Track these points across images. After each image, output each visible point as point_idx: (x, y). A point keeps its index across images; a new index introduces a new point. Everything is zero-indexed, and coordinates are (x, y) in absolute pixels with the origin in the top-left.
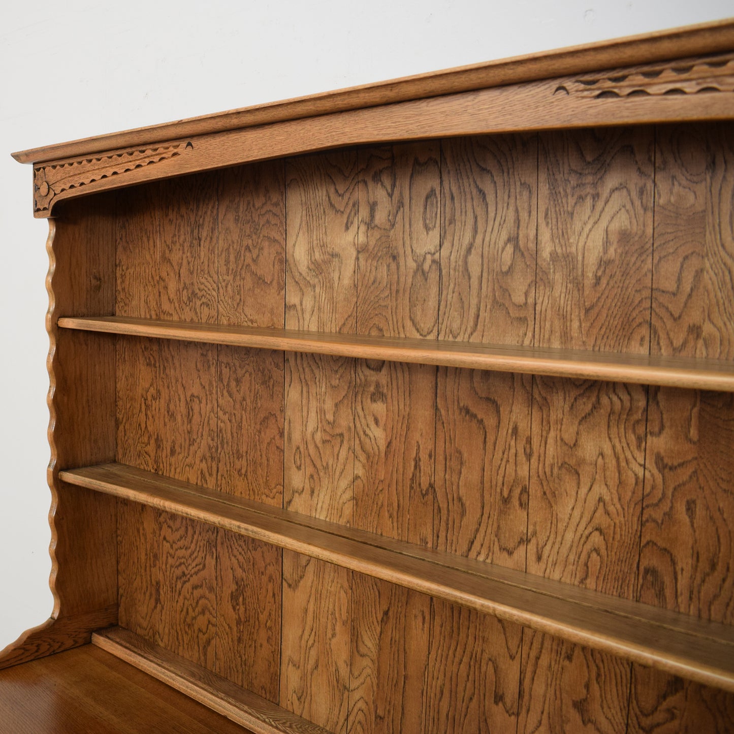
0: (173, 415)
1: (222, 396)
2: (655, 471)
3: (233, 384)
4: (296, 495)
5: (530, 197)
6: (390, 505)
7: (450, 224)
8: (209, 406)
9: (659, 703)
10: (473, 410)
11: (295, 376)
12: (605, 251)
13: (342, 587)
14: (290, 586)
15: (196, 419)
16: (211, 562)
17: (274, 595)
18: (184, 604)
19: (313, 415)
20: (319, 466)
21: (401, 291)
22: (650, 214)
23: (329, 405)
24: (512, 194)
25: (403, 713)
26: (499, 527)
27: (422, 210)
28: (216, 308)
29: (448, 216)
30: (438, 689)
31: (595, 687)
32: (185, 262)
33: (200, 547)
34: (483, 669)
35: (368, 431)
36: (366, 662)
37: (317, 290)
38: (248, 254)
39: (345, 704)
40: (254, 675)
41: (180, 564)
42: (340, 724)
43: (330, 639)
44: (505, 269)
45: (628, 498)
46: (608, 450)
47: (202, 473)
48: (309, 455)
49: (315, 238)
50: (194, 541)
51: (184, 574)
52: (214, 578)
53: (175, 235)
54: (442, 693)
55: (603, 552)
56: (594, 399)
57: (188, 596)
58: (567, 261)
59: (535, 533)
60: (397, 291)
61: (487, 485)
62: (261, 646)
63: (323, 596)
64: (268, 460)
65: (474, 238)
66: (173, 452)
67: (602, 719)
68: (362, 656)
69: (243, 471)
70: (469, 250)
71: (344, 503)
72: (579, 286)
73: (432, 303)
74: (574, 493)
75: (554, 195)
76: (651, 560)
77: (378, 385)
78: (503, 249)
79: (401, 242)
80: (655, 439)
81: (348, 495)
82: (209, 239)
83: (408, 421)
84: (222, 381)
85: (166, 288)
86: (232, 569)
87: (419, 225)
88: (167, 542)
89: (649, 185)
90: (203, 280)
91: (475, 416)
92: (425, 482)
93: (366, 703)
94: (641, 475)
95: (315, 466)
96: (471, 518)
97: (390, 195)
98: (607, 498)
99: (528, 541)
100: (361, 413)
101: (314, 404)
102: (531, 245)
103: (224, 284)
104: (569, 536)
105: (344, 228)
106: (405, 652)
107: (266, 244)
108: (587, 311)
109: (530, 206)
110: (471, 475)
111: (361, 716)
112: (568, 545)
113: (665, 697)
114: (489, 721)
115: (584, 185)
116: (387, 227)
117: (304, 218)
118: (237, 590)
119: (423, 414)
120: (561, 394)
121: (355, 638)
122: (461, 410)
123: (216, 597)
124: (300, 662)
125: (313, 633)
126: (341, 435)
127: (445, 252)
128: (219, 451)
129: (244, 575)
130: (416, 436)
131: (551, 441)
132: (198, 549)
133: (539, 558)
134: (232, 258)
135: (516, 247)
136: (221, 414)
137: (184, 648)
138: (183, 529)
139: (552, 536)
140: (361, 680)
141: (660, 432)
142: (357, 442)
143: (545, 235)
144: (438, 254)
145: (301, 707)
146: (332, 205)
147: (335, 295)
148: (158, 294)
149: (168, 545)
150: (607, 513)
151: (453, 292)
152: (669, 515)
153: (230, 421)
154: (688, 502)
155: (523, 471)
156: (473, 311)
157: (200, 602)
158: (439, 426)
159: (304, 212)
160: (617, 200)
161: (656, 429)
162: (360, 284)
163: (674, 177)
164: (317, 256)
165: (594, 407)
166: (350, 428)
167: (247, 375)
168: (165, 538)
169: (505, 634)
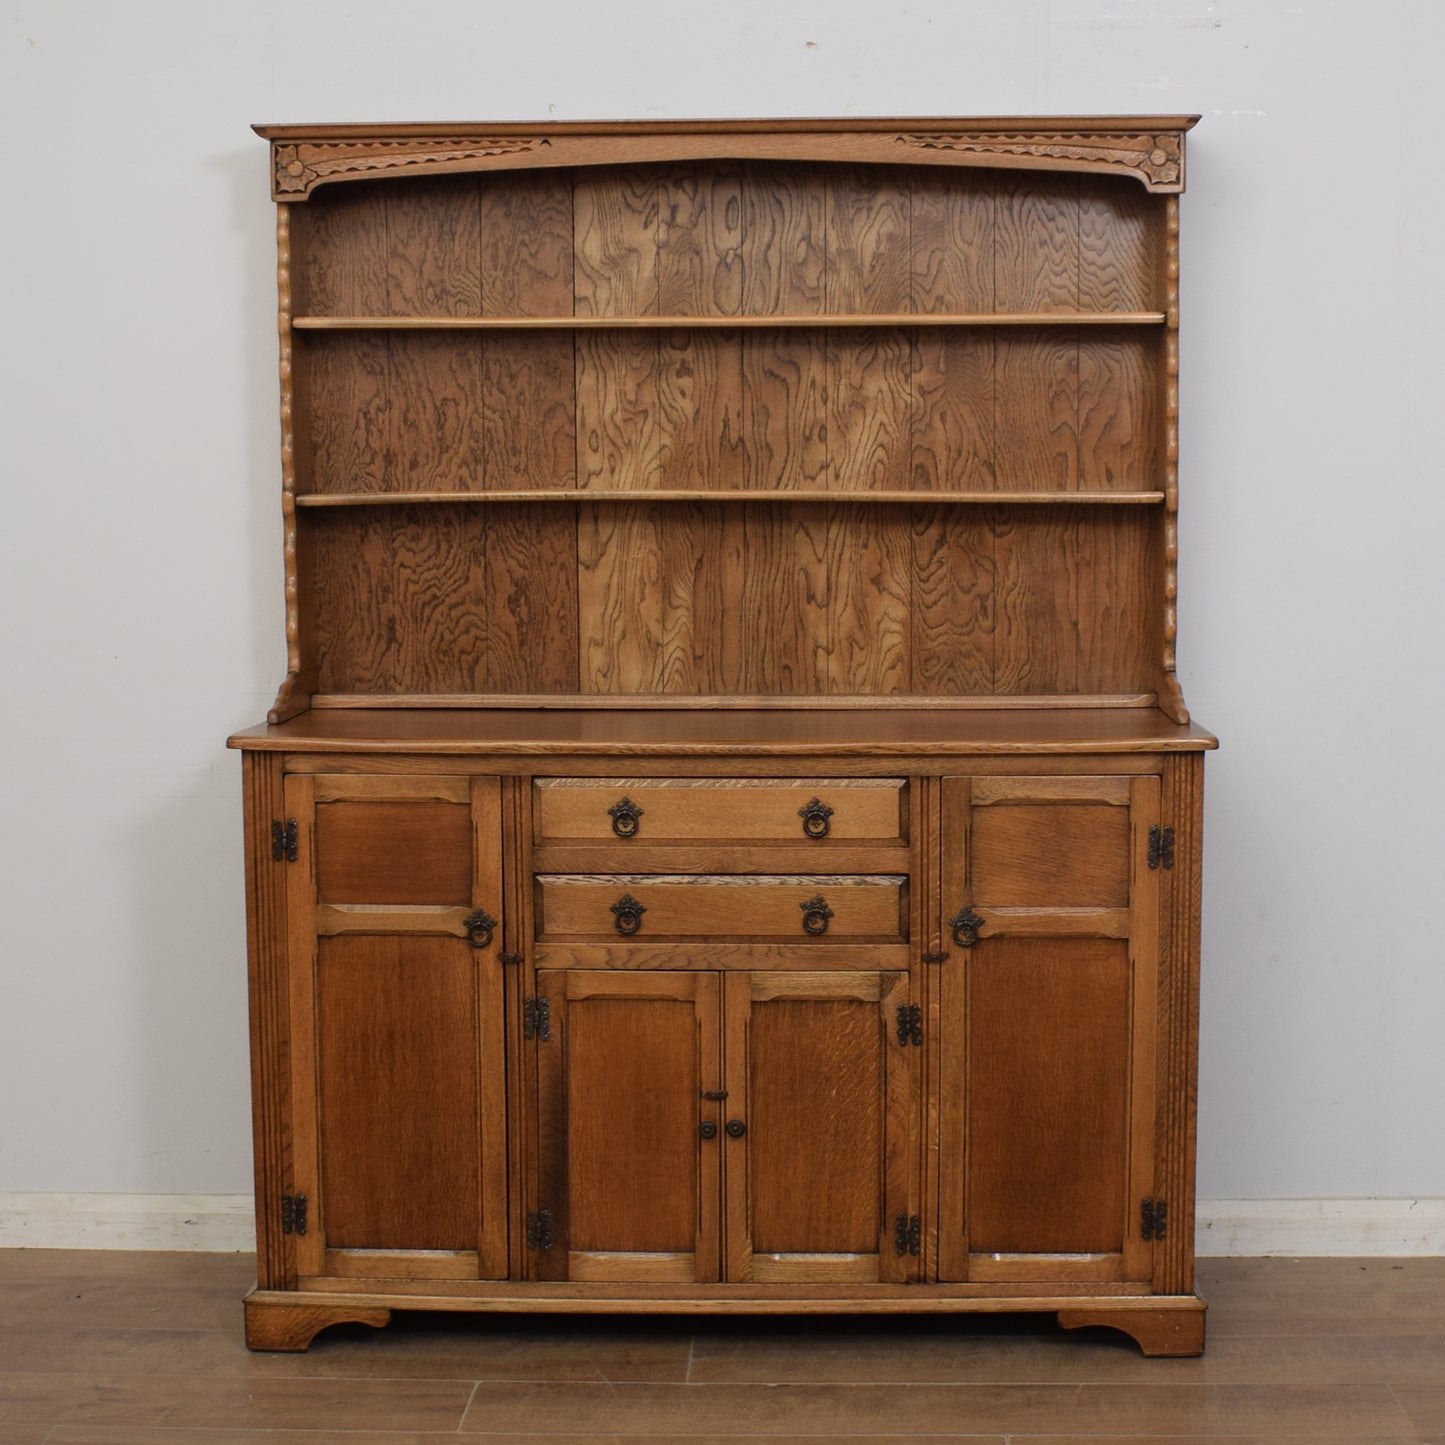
0: (413, 424)
1: (491, 394)
2: (919, 397)
3: (506, 380)
4: (593, 477)
5: (819, 208)
6: (700, 463)
7: (751, 225)
8: (471, 407)
9: (931, 558)
10: (776, 372)
11: (589, 364)
12: (878, 247)
13: (651, 551)
14: (587, 568)
15: (451, 423)
16: (477, 573)
17: (568, 582)
18: (436, 631)
19: (611, 397)
20: (619, 443)
21: (705, 282)
22: (908, 223)
23: (630, 386)
24: (805, 203)
25: (722, 644)
26: (803, 461)
27: (724, 213)
28: (479, 305)
29: (749, 219)
30: (756, 609)
31: (886, 562)
32: (430, 257)
33: (460, 561)
34: (796, 577)
35: (674, 404)
36: (681, 612)
37: (613, 282)
38: (523, 250)
39: (659, 660)
40: (544, 673)
41: (429, 587)
42: (656, 681)
43: (639, 605)
44: (800, 261)
45: (901, 419)
46: (885, 387)
47: (461, 479)
48: (608, 436)
49: (609, 235)
50: (451, 556)
51: (435, 597)
52: (482, 588)
53: (413, 229)
54: (760, 611)
55: (886, 460)
56: (873, 352)
57: (442, 620)
58: (849, 254)
59: (832, 459)
60: (701, 281)
61: (791, 430)
62: (553, 639)
63: (629, 566)
64: (555, 450)
65: (773, 236)
66: (414, 465)
67: (893, 585)
68: (676, 608)
69: (522, 467)
70: (769, 247)
71: (650, 473)
72: (858, 270)
73: (736, 290)
74: (861, 422)
75: (838, 206)
76: (919, 459)
77: (683, 362)
78: (798, 246)
79: (704, 240)
80: (917, 375)
81: (655, 464)
82: (466, 234)
83: (716, 389)
84: (489, 378)
85: (399, 286)
86: (508, 571)
87: (721, 225)
88: (406, 567)
89: (907, 203)
90: (460, 276)
91: (778, 376)
92: (734, 437)
93: (683, 650)
94: (909, 402)
95: (614, 444)
96: (778, 460)
97: (693, 200)
98: (886, 422)
99: (828, 466)
100: (666, 389)
101: (612, 388)
102: (821, 243)
103: (490, 280)
104: (860, 456)
105: (642, 226)
106: (721, 589)
107: (548, 239)
108: (866, 290)
109: (819, 214)
110: (777, 424)
111: (678, 665)
112: (859, 463)
113: (935, 552)
114: (804, 619)
115: (861, 200)
116: (690, 226)
117: (596, 216)
118: (516, 592)
119: (730, 380)
120: (848, 351)
121: (667, 593)
122: (765, 373)
123: (486, 608)
124: (603, 639)
125: (618, 605)
126: (645, 412)
127: (746, 247)
128: (486, 453)
129: (526, 574)
130: (725, 400)
131: (842, 387)
132: (457, 563)
133: (837, 477)
134: (501, 253)
135: (809, 244)
136: (488, 413)
137: (437, 680)
138: (433, 547)
139: (847, 458)
140: (676, 631)
141: (920, 369)
142: (663, 415)
143: (832, 235)
144: (740, 250)
145: (608, 683)
146: (628, 206)
147: (634, 286)
148: (385, 293)
149: (409, 571)
150: (887, 432)
151: (756, 280)
152: (929, 425)
153: (502, 419)
154: (941, 414)
155: (821, 414)
156: (773, 294)
157: (462, 621)
158: (746, 389)
159: (596, 211)
160: (886, 211)
161: (918, 368)
162: (661, 275)
163: (923, 199)
164: (612, 251)
165: (874, 358)
166: (654, 404)
167: (525, 370)
168: (402, 565)
169: (812, 543)
